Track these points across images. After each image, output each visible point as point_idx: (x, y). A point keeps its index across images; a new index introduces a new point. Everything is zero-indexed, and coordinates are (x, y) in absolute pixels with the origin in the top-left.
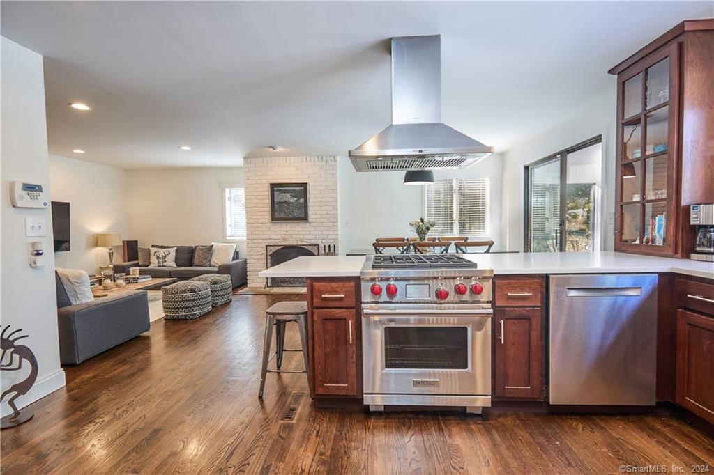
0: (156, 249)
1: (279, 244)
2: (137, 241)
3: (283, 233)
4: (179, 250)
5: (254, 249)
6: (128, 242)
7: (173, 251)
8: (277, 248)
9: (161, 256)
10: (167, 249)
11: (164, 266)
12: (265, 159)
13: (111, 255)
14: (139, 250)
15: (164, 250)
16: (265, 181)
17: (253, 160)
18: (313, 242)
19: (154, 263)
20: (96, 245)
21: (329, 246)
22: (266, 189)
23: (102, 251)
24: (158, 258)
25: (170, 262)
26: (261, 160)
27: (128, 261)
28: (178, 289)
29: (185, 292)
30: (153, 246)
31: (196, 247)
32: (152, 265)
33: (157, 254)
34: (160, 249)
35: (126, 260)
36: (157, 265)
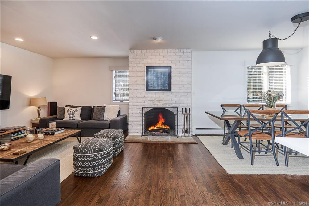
0: (69, 108)
1: (151, 106)
2: (57, 102)
3: (154, 99)
4: (84, 109)
5: (134, 110)
6: (51, 103)
7: (79, 109)
8: (149, 109)
9: (71, 113)
10: (76, 108)
11: (73, 119)
12: (143, 51)
13: (39, 112)
14: (57, 108)
15: (74, 109)
16: (143, 65)
17: (135, 51)
18: (174, 105)
19: (67, 117)
20: (30, 105)
21: (186, 109)
22: (143, 70)
23: (33, 109)
24: (70, 114)
25: (77, 117)
26: (140, 51)
27: (50, 116)
28: (88, 149)
29: (94, 152)
30: (67, 106)
31: (94, 107)
32: (65, 119)
33: (69, 111)
34: (71, 108)
35: (49, 115)
36: (68, 119)
